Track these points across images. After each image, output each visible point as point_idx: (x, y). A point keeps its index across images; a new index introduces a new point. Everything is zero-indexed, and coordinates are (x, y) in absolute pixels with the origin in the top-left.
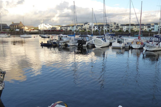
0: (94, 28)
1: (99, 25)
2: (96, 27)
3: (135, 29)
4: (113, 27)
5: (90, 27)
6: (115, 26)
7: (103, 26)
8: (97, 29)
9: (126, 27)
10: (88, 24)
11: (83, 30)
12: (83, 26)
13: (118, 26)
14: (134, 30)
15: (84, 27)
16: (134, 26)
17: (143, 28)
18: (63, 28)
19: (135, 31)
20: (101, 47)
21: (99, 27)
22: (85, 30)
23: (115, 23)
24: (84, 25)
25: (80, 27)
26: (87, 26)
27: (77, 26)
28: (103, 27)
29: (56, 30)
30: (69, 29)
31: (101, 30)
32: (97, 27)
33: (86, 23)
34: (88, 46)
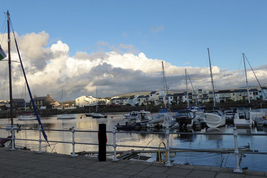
0: (167, 99)
1: (175, 95)
2: (169, 97)
3: (234, 98)
4: (198, 97)
5: (161, 98)
6: (200, 94)
7: (181, 95)
8: (172, 100)
9: (218, 94)
10: (157, 93)
11: (149, 103)
12: (148, 96)
13: (206, 95)
14: (232, 99)
15: (150, 98)
16: (232, 94)
17: (246, 95)
18: (115, 101)
19: (235, 101)
20: (218, 126)
21: (175, 98)
22: (153, 102)
23: (201, 90)
24: (150, 95)
25: (144, 99)
26: (155, 97)
27: (140, 97)
28: (181, 97)
29: (105, 105)
30: (125, 102)
31: (178, 102)
32: (171, 98)
33: (153, 93)
34: (194, 127)
